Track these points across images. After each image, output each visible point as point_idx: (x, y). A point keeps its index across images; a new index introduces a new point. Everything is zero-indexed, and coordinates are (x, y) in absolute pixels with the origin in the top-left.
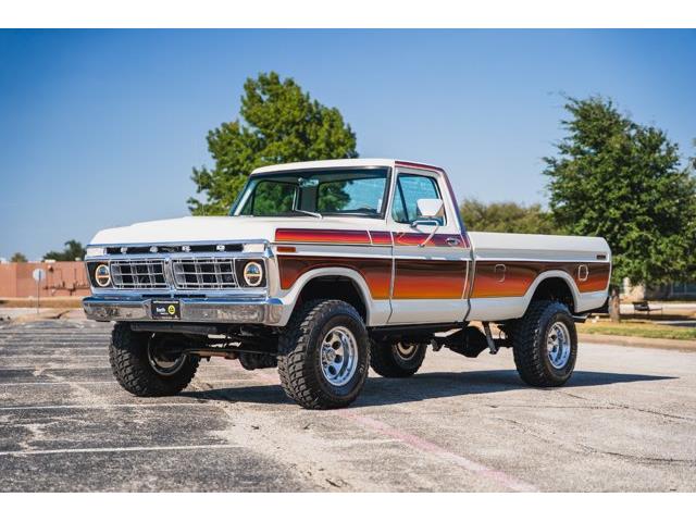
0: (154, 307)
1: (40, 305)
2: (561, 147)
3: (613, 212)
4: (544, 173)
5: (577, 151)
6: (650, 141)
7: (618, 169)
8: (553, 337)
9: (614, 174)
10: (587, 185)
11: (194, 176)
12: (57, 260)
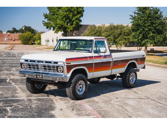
0: (36, 75)
1: (6, 44)
2: (134, 13)
3: (146, 29)
4: (130, 19)
5: (138, 14)
6: (156, 11)
7: (148, 18)
8: (131, 76)
9: (147, 20)
10: (140, 22)
11: (44, 15)
12: (10, 33)
